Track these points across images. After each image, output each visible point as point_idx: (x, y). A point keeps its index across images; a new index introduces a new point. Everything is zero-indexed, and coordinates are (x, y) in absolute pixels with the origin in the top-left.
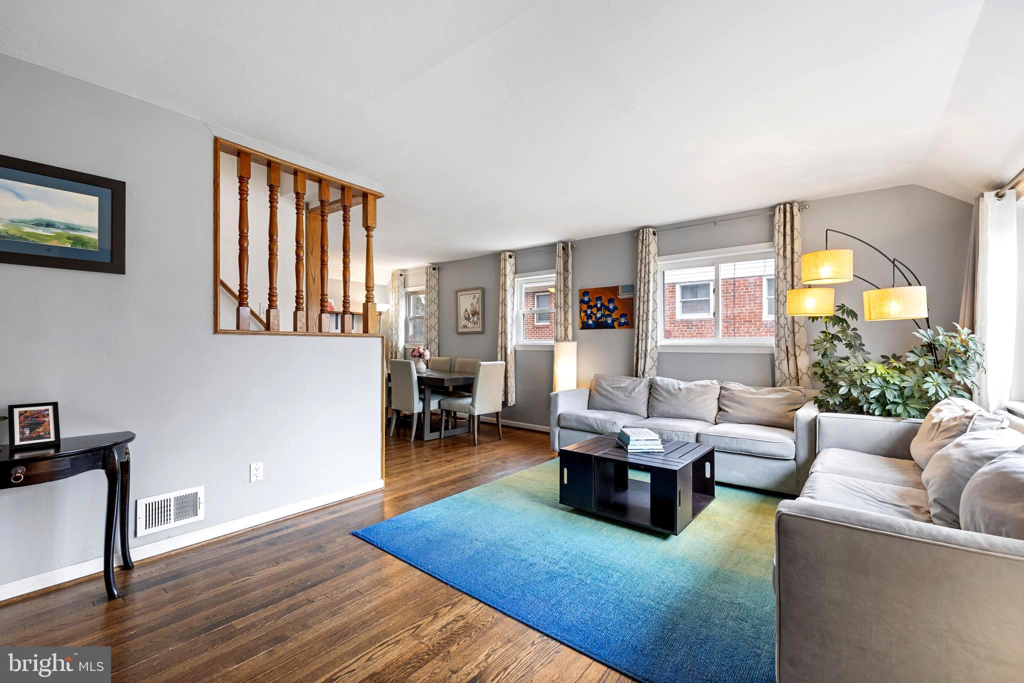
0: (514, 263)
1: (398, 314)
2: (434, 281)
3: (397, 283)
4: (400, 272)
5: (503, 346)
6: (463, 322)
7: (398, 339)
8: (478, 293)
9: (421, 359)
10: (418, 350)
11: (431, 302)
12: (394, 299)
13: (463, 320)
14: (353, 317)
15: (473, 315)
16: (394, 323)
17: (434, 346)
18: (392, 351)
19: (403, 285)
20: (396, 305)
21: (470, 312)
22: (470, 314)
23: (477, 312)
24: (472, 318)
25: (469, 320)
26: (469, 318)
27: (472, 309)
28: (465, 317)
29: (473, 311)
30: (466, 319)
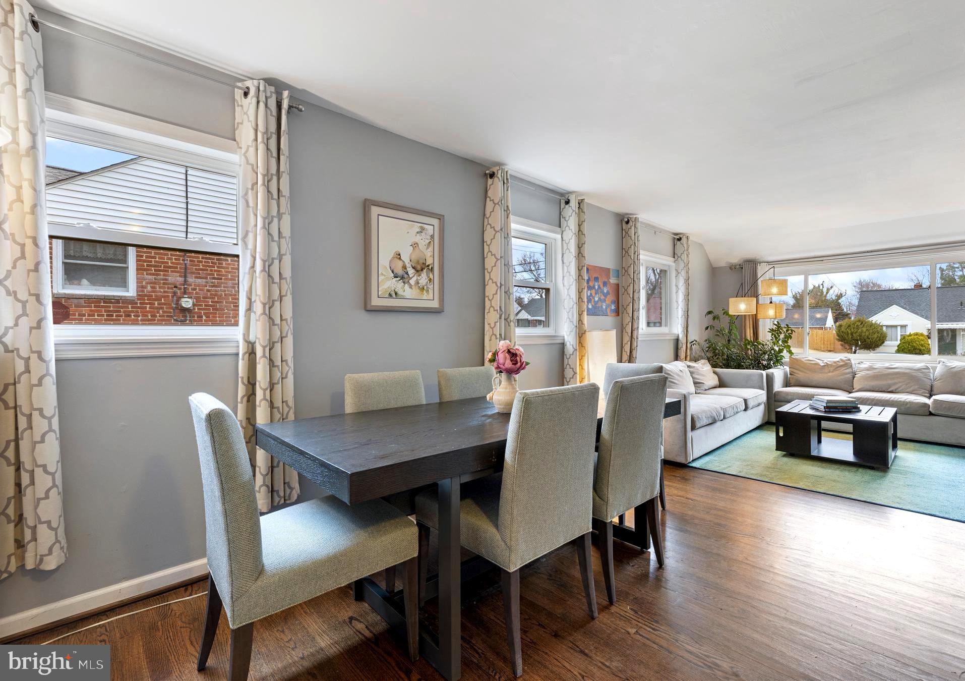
6: (387, 282)
8: (432, 225)
13: (387, 279)
15: (418, 271)
21: (409, 261)
22: (409, 267)
23: (427, 264)
24: (414, 276)
25: (406, 280)
26: (406, 276)
27: (413, 257)
28: (393, 272)
29: (418, 262)
30: (397, 277)
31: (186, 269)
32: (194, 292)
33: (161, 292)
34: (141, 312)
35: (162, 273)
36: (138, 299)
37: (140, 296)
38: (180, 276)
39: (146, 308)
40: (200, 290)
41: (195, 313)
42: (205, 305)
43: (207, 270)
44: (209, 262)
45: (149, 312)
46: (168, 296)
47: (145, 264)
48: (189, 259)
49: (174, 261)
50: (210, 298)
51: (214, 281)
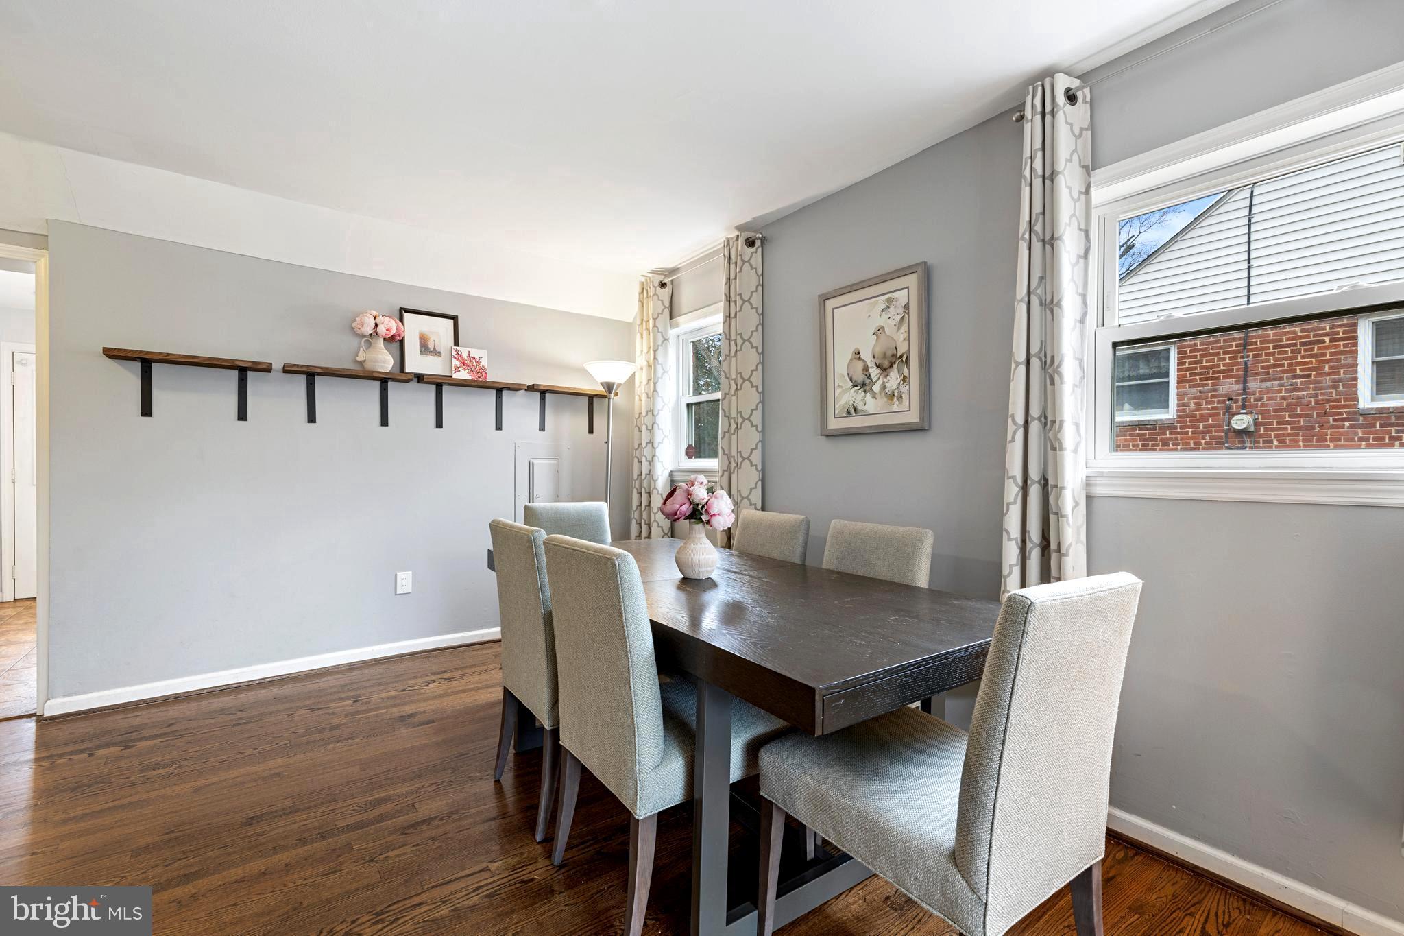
0: (1086, 124)
1: (655, 390)
2: (749, 280)
3: (651, 307)
4: (661, 278)
5: (1034, 474)
6: (845, 396)
7: (653, 457)
8: (906, 291)
9: (699, 527)
10: (689, 494)
11: (739, 342)
12: (645, 350)
13: (845, 391)
14: (542, 400)
15: (884, 369)
16: (644, 414)
17: (748, 478)
18: (641, 486)
19: (667, 312)
20: (649, 366)
21: (872, 358)
22: (873, 367)
23: (898, 355)
24: (879, 378)
25: (868, 388)
26: (868, 381)
27: (878, 350)
28: (851, 380)
29: (885, 356)
30: (856, 386)
31: (1246, 369)
32: (1260, 403)
33: (1208, 409)
34: (1182, 439)
35: (1210, 382)
36: (1178, 422)
37: (1181, 418)
38: (1237, 382)
39: (1187, 433)
40: (1269, 399)
41: (1261, 436)
42: (1278, 423)
43: (1283, 365)
44: (1286, 352)
45: (1192, 438)
46: (1218, 414)
47: (1188, 373)
48: (1251, 354)
49: (1228, 361)
50: (1286, 410)
51: (1294, 381)
